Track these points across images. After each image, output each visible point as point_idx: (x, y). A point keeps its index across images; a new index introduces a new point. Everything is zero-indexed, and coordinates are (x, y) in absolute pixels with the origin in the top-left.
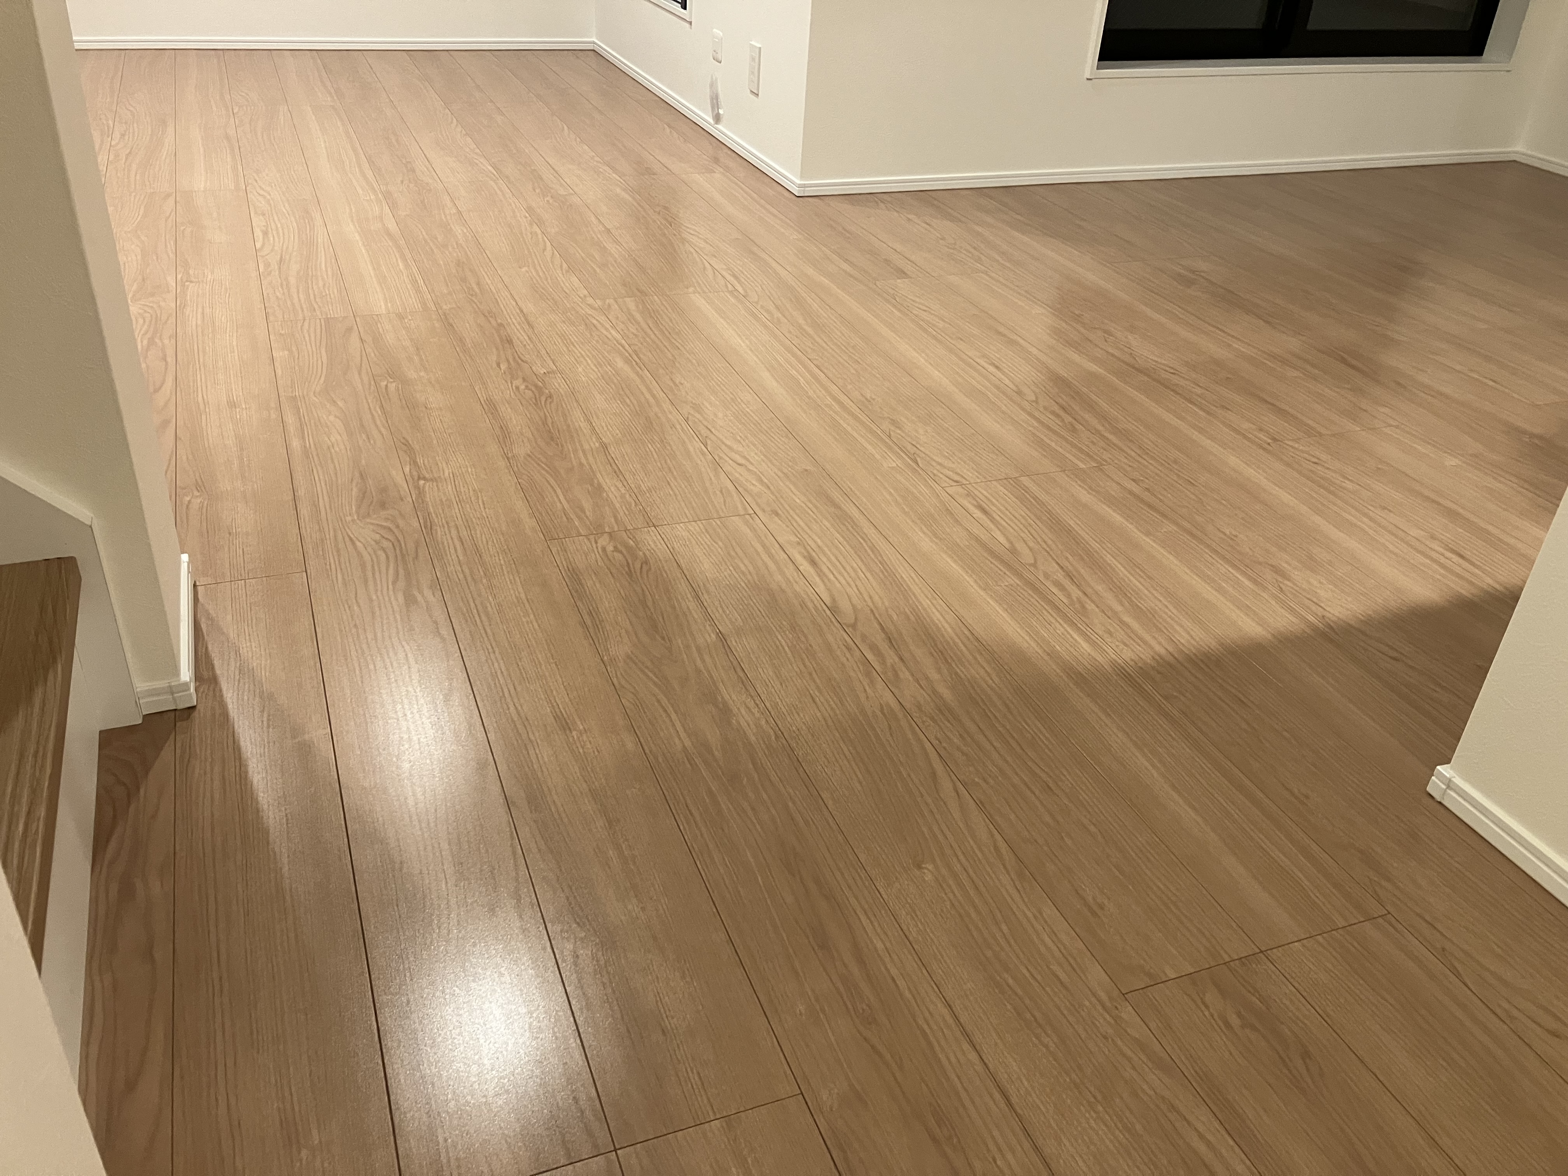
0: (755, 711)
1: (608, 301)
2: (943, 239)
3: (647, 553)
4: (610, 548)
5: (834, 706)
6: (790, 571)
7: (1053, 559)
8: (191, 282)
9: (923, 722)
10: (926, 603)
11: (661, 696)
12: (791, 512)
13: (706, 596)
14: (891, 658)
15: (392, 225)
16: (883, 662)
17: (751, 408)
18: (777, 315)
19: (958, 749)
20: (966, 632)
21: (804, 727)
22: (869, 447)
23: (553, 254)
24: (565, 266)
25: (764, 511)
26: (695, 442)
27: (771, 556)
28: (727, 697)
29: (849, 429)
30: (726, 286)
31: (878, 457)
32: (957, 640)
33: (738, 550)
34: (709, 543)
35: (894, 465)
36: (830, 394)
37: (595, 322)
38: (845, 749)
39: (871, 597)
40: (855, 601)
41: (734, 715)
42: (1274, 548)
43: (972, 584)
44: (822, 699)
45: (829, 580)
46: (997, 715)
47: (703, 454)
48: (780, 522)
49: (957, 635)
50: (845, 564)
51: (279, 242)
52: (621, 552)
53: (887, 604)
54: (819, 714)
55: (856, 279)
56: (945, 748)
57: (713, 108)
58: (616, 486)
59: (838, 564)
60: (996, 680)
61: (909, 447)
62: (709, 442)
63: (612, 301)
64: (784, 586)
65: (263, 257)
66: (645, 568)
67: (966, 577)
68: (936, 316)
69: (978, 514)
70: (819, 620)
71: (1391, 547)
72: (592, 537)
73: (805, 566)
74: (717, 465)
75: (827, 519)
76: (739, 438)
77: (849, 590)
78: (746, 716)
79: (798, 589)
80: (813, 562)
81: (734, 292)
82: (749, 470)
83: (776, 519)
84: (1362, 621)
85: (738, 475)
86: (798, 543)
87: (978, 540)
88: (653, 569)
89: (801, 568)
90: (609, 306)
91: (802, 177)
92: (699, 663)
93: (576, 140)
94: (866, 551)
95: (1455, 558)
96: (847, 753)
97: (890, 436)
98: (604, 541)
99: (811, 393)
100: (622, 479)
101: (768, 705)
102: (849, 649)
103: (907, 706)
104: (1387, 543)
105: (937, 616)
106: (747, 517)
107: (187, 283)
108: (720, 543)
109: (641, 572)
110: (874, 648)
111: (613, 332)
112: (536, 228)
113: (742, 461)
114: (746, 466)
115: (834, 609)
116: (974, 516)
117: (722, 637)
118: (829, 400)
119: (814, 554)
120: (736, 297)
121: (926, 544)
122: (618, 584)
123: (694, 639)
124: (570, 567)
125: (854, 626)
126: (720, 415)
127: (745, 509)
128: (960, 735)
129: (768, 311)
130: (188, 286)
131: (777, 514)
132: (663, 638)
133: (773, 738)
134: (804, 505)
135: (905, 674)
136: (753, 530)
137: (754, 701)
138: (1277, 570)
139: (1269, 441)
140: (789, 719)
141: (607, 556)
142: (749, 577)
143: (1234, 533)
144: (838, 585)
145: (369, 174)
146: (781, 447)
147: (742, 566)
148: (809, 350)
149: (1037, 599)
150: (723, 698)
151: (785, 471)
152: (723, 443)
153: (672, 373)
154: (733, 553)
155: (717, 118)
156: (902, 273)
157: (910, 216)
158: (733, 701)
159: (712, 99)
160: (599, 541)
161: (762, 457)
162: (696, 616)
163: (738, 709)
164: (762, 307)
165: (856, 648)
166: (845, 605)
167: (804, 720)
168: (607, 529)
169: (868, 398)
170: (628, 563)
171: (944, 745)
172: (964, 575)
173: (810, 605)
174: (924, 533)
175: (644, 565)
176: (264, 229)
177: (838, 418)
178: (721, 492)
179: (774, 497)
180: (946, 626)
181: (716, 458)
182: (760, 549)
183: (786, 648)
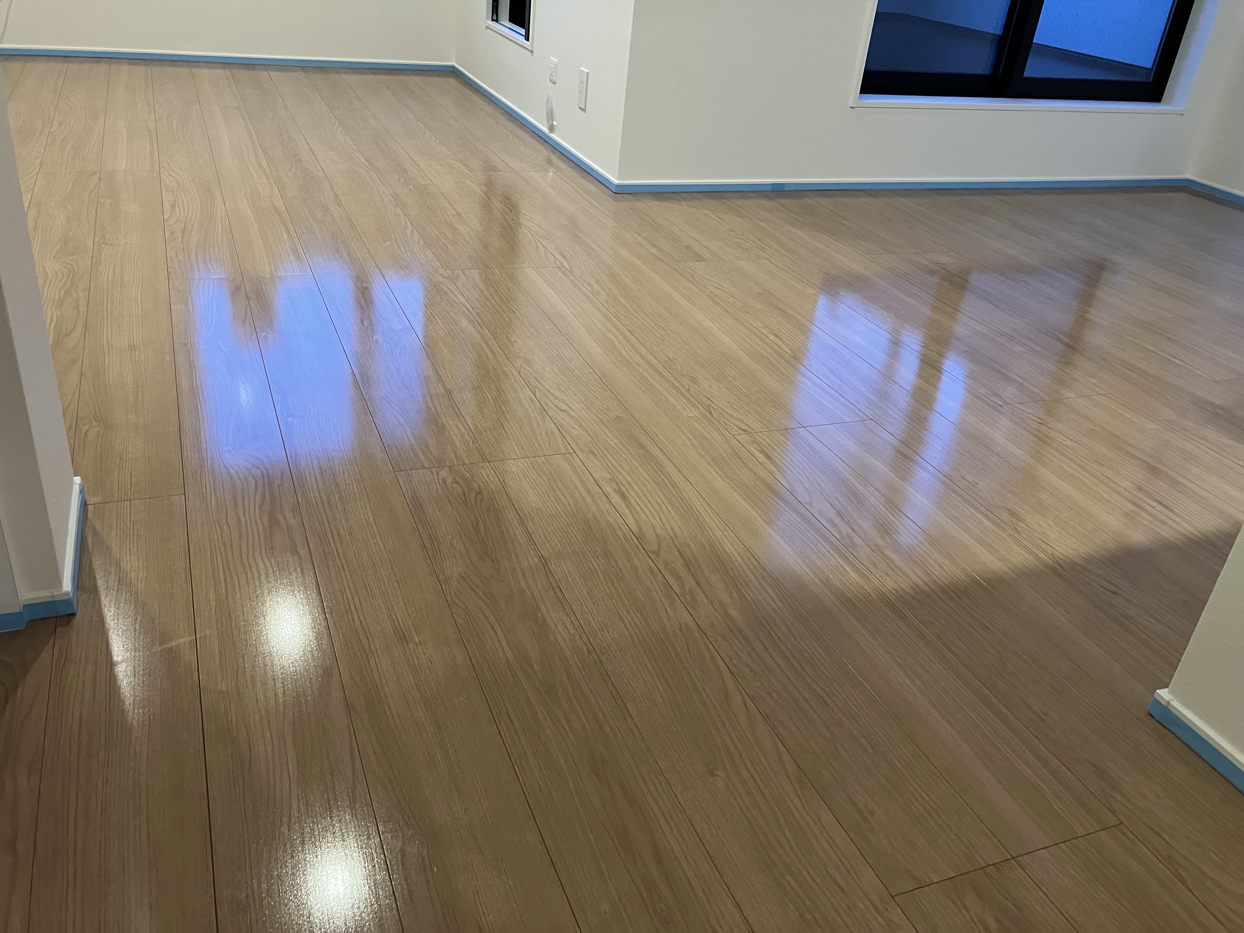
0: (571, 628)
1: (456, 272)
2: (732, 231)
3: (481, 485)
4: (449, 480)
5: (640, 625)
6: (603, 504)
7: (826, 499)
8: (106, 244)
9: (717, 641)
10: (719, 534)
11: (489, 614)
12: (606, 453)
13: (530, 524)
14: (690, 583)
15: (279, 204)
16: (682, 587)
17: (573, 363)
18: (597, 287)
19: (747, 666)
20: (753, 561)
21: (613, 644)
22: (672, 400)
23: (413, 231)
24: (422, 241)
25: (582, 450)
26: (525, 391)
27: (588, 491)
28: (546, 615)
29: (655, 383)
30: (556, 263)
31: (678, 407)
32: (746, 569)
33: (559, 483)
34: (534, 477)
35: (692, 415)
36: (639, 354)
37: (445, 288)
38: (648, 664)
39: (672, 529)
40: (659, 531)
41: (552, 632)
42: (1010, 495)
43: (758, 519)
44: (629, 619)
45: (637, 512)
46: (780, 635)
47: (532, 401)
48: (595, 461)
49: (747, 565)
50: (650, 498)
51: (184, 215)
52: (459, 483)
53: (685, 534)
54: (626, 632)
55: (662, 261)
56: (735, 665)
57: (548, 122)
58: (457, 426)
59: (645, 499)
60: (779, 603)
61: (705, 400)
62: (537, 392)
63: (460, 272)
64: (598, 516)
65: (169, 226)
66: (479, 498)
67: (754, 513)
68: (728, 293)
69: (762, 458)
70: (628, 547)
71: (1105, 495)
72: (434, 470)
73: (616, 499)
74: (544, 410)
75: (635, 459)
76: (563, 389)
77: (653, 521)
78: (562, 632)
79: (610, 519)
80: (623, 496)
81: (561, 268)
82: (570, 415)
83: (593, 458)
84: (1084, 558)
85: (560, 420)
86: (611, 479)
87: (763, 481)
88: (485, 498)
89: (613, 501)
90: (458, 275)
91: (618, 179)
92: (523, 583)
93: (435, 141)
94: (668, 487)
95: (1158, 507)
96: (650, 668)
97: (689, 391)
98: (444, 473)
99: (624, 353)
100: (463, 420)
101: (582, 622)
102: (653, 573)
103: (703, 627)
104: (1102, 493)
105: (728, 547)
106: (568, 455)
107: (104, 246)
108: (544, 478)
109: (475, 501)
110: (675, 574)
111: (460, 297)
112: (399, 211)
113: (564, 407)
114: (568, 412)
115: (641, 538)
116: (759, 460)
117: (544, 561)
118: (638, 359)
119: (624, 489)
120: (563, 273)
121: (720, 483)
122: (455, 512)
123: (519, 562)
124: (414, 495)
125: (657, 553)
126: (547, 369)
127: (567, 449)
128: (749, 653)
129: (589, 284)
130: (104, 248)
131: (594, 454)
132: (493, 561)
133: (586, 653)
134: (615, 446)
135: (701, 597)
136: (573, 467)
137: (570, 618)
138: (1012, 513)
139: (1001, 404)
140: (600, 636)
141: (446, 486)
142: (569, 508)
143: (976, 480)
144: (644, 517)
145: (264, 163)
146: (598, 397)
147: (562, 498)
148: (622, 317)
149: (813, 533)
150: (543, 615)
151: (601, 417)
152: (550, 392)
153: (508, 332)
154: (554, 486)
155: (552, 128)
156: (700, 258)
157: (706, 212)
158: (552, 618)
159: (547, 113)
160: (441, 473)
161: (582, 405)
162: (521, 541)
163: (556, 626)
164: (584, 281)
165: (660, 574)
166: (649, 534)
167: (613, 637)
168: (448, 463)
169: (671, 358)
170: (464, 493)
171: (735, 661)
172: (752, 511)
173: (620, 533)
174: (717, 473)
175: (478, 495)
176: (173, 203)
177: (645, 374)
178: (546, 433)
179: (590, 439)
180: (736, 555)
181: (543, 403)
182: (578, 484)
183: (599, 572)
